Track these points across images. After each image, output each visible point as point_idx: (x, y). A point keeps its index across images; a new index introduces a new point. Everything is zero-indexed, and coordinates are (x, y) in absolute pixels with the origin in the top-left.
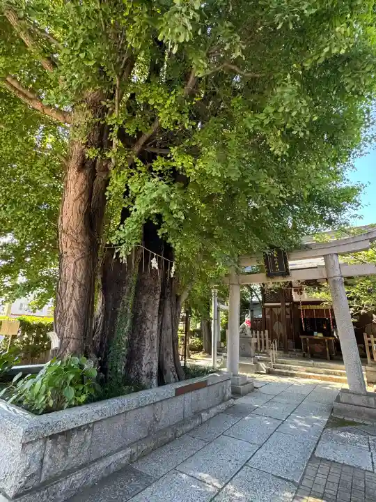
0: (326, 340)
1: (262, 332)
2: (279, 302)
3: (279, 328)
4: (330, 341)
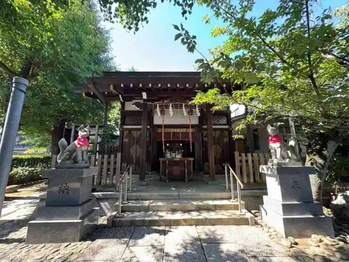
0: (186, 161)
1: (113, 156)
2: (141, 125)
3: (136, 151)
4: (189, 162)
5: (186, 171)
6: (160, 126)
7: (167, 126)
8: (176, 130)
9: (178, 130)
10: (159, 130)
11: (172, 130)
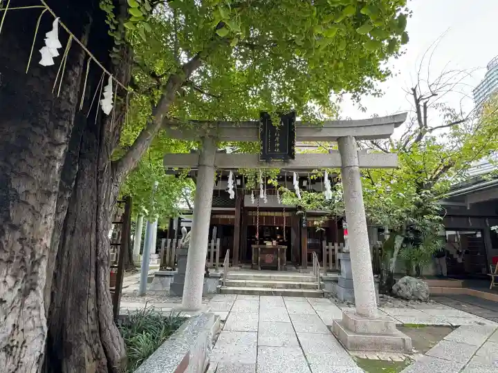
0: (279, 249)
4: (282, 250)
5: (279, 259)
6: (254, 209)
7: (262, 209)
8: (270, 214)
9: (272, 214)
10: (250, 213)
11: (265, 214)
